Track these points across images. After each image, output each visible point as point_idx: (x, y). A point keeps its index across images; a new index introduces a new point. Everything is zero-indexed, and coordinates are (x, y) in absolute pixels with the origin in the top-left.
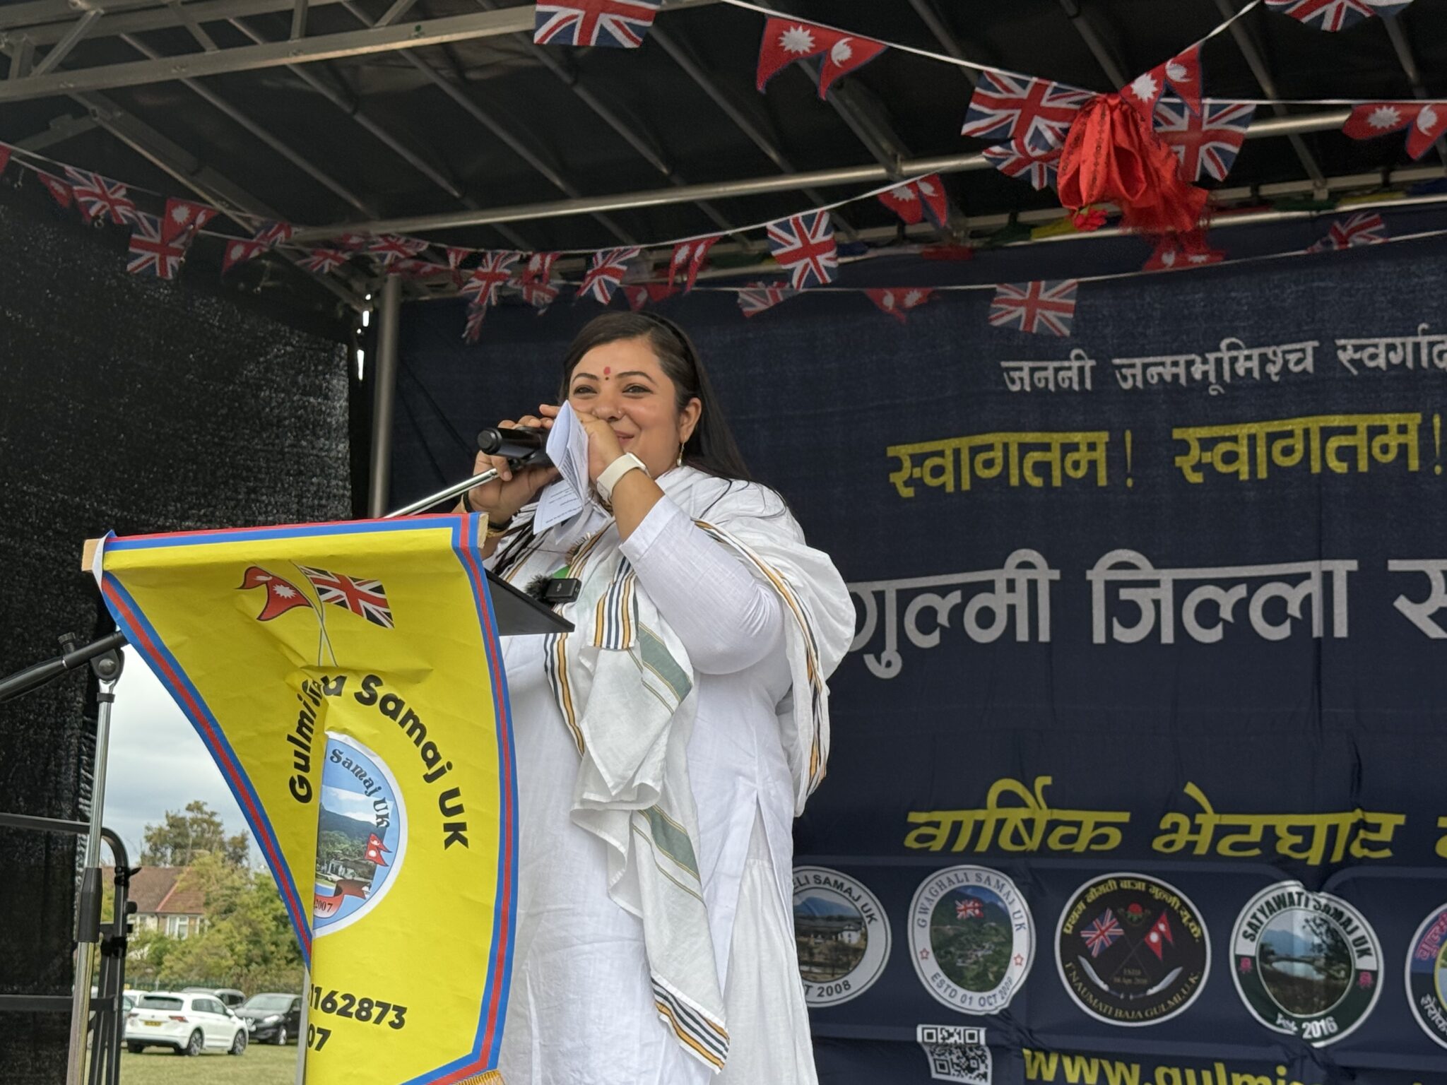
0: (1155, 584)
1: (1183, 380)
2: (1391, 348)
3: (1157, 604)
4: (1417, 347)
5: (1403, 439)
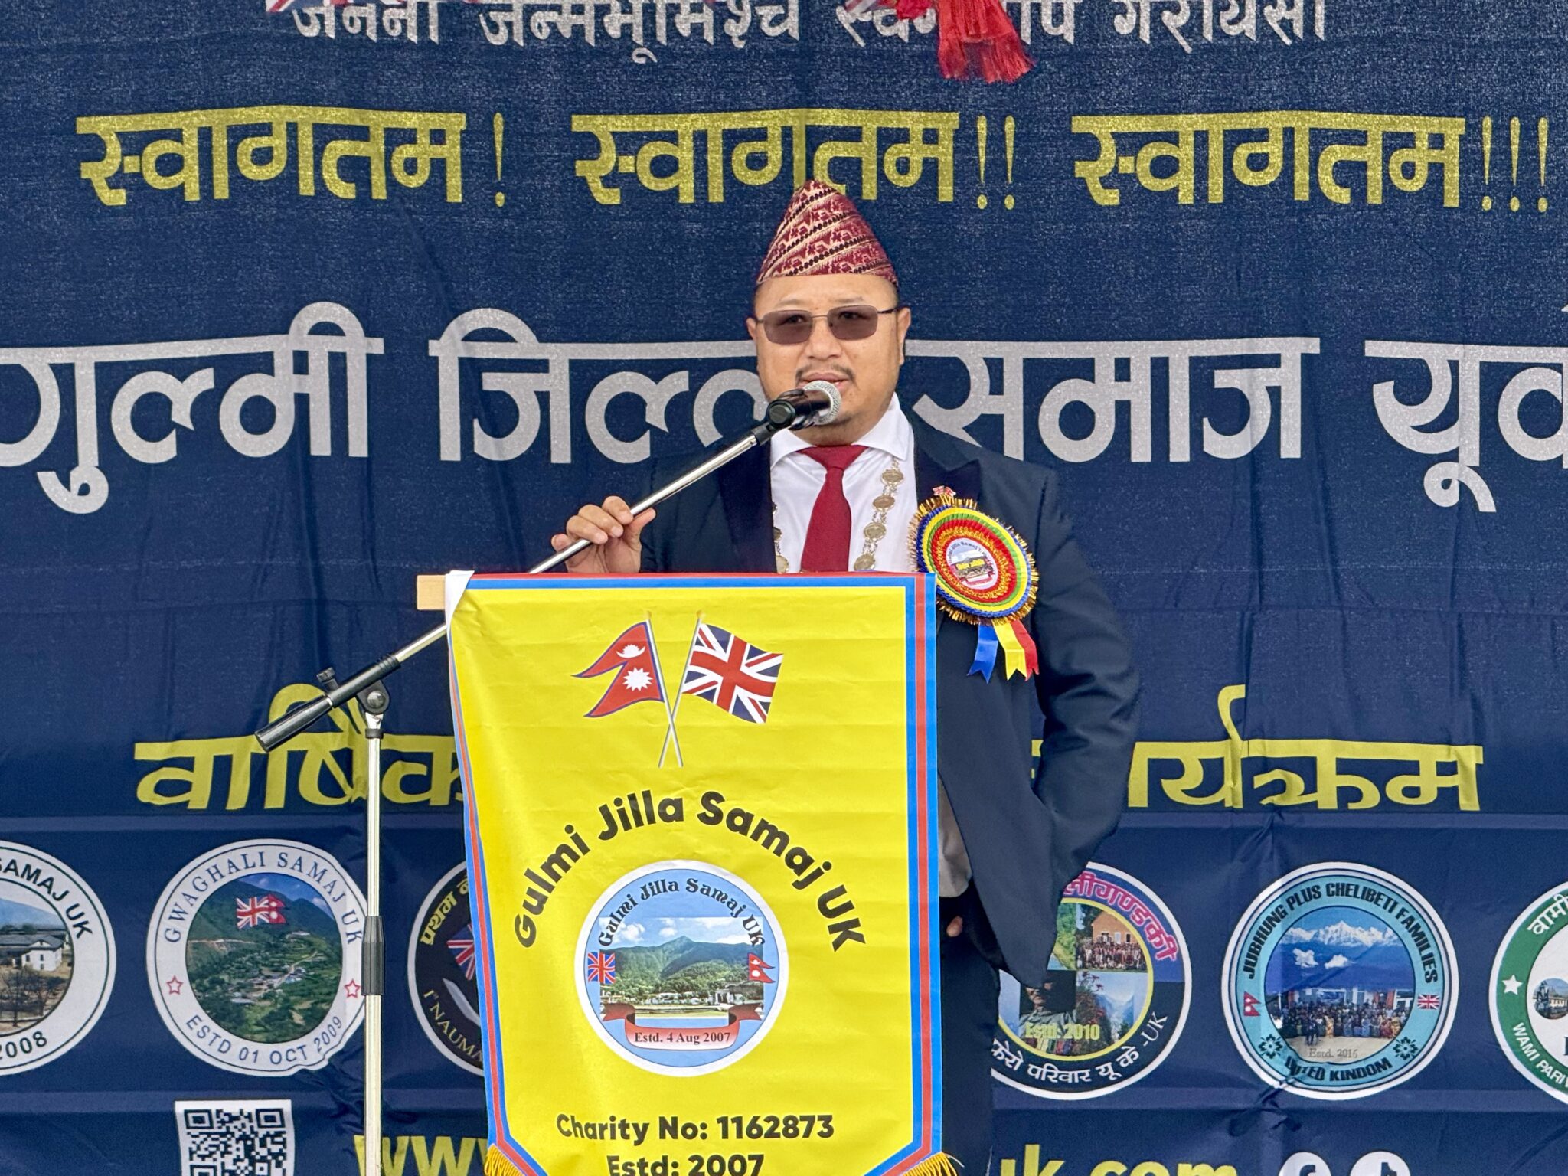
0: (540, 366)
1: (590, 38)
3: (543, 398)
5: (930, 151)
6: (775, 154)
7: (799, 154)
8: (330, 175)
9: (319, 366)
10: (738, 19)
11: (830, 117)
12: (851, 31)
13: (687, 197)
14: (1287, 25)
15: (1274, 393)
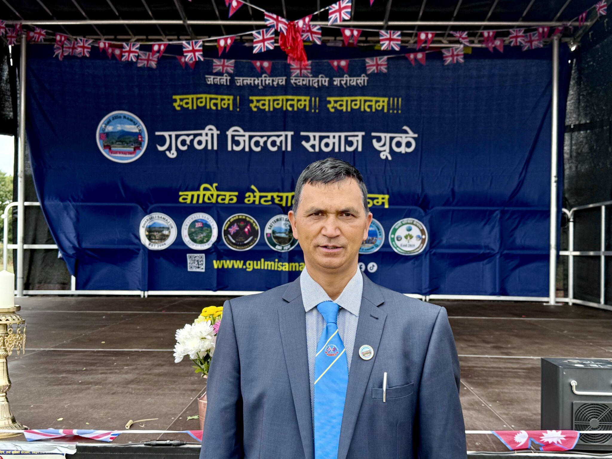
0: (244, 136)
1: (252, 84)
2: (303, 80)
3: (244, 141)
4: (309, 81)
5: (305, 103)
6: (281, 103)
7: (284, 103)
8: (212, 106)
9: (210, 135)
10: (275, 82)
11: (290, 97)
12: (293, 84)
13: (267, 110)
14: (361, 83)
15: (357, 141)
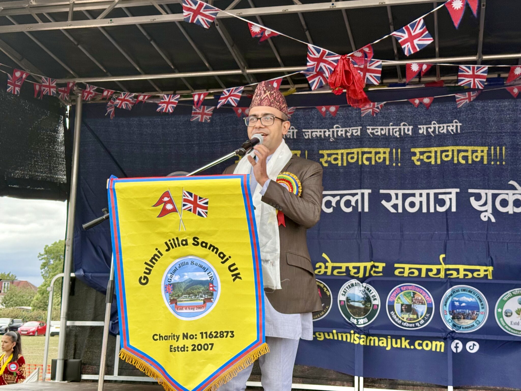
1: (323, 136)
2: (382, 129)
4: (389, 129)
5: (384, 155)
6: (356, 157)
7: (360, 156)
10: (349, 132)
11: (366, 150)
12: (370, 134)
13: (340, 165)
14: (452, 130)
15: (450, 199)
